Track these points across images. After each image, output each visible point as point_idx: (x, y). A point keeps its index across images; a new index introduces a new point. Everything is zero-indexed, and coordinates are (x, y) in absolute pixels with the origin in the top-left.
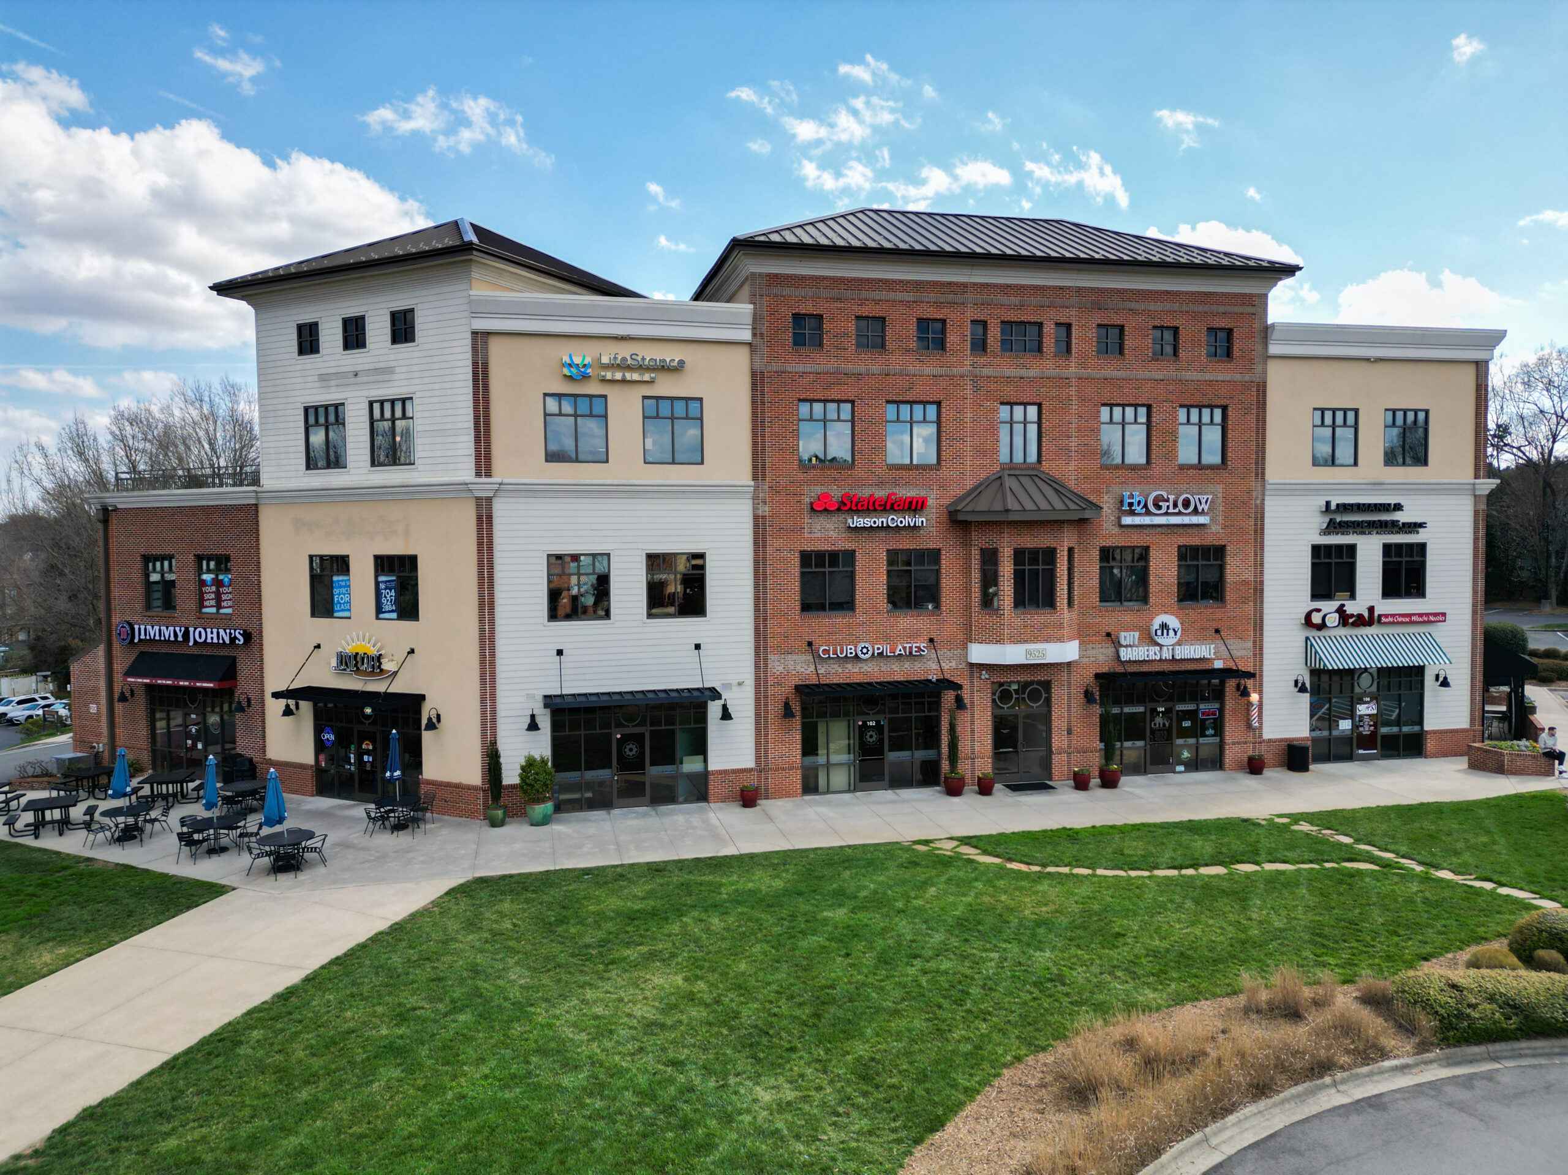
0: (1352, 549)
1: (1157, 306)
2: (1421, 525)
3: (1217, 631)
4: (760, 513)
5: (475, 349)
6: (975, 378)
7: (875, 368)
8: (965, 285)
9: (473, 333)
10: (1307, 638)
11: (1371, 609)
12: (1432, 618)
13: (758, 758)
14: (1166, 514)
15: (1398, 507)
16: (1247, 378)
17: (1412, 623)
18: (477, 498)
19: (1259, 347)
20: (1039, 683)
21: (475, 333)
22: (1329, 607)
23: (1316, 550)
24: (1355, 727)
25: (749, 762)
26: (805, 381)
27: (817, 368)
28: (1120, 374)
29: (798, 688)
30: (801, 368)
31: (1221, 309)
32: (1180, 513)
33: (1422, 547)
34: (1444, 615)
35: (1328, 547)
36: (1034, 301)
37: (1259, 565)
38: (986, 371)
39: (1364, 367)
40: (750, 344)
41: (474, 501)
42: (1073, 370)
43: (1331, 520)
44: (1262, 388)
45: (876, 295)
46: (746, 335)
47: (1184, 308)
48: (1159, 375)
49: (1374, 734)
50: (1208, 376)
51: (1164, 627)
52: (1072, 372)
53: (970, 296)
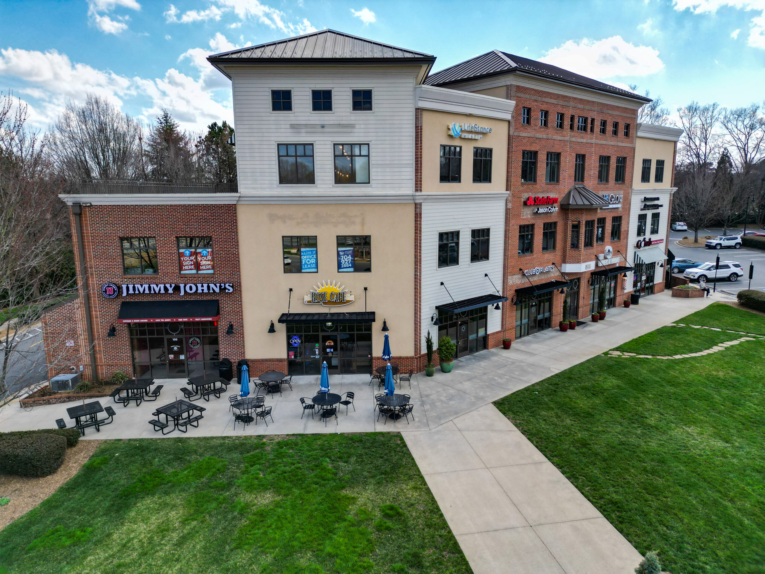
0: (646, 215)
1: (614, 113)
2: (661, 206)
3: (618, 251)
4: (508, 207)
5: (417, 118)
6: (571, 142)
7: (545, 136)
8: (570, 97)
9: (416, 109)
10: (635, 253)
11: (650, 239)
14: (613, 204)
15: (658, 199)
16: (632, 146)
17: (657, 243)
18: (416, 204)
19: (635, 133)
20: (576, 279)
21: (417, 109)
22: (641, 238)
23: (639, 215)
24: (641, 285)
25: (499, 329)
26: (525, 141)
27: (529, 135)
28: (604, 142)
29: (517, 291)
30: (524, 134)
31: (628, 115)
32: (616, 203)
33: (659, 213)
34: (662, 240)
35: (641, 215)
36: (587, 107)
37: (628, 223)
38: (574, 139)
39: (653, 141)
40: (509, 122)
41: (414, 205)
42: (594, 140)
43: (645, 205)
44: (634, 150)
45: (547, 100)
46: (508, 116)
47: (621, 114)
48: (612, 143)
49: (645, 286)
50: (624, 145)
51: (609, 251)
52: (593, 141)
53: (572, 104)
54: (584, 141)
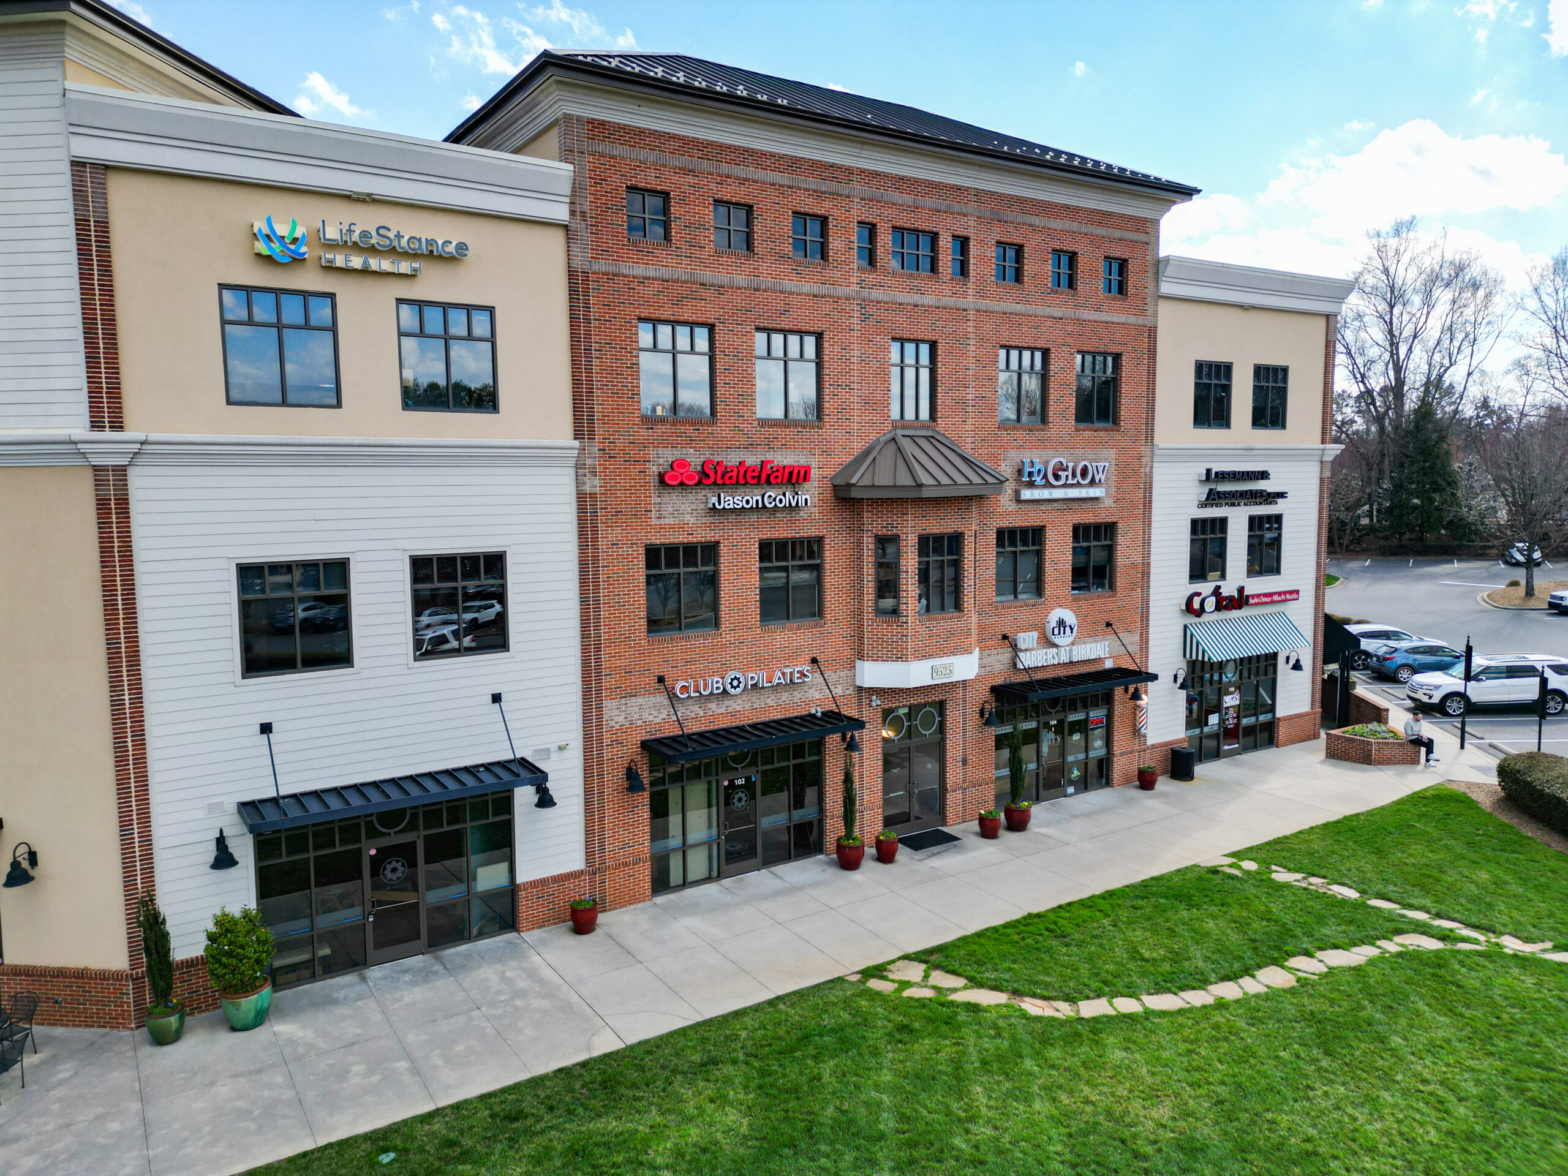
0: (1224, 521)
1: (1056, 224)
2: (1282, 495)
3: (1108, 625)
4: (588, 489)
5: (79, 194)
6: (864, 303)
7: (741, 280)
8: (850, 171)
9: (74, 163)
10: (1186, 627)
11: (1241, 590)
12: (1288, 597)
13: (589, 854)
14: (1065, 486)
15: (1264, 475)
16: (1140, 322)
17: (1273, 602)
18: (96, 469)
19: (1151, 284)
20: (932, 704)
21: (78, 165)
22: (1206, 588)
23: (1194, 522)
24: (1222, 721)
25: (576, 862)
26: (649, 290)
27: (662, 273)
28: (1019, 308)
29: (645, 745)
30: (640, 270)
31: (1118, 234)
32: (1078, 485)
33: (1278, 518)
34: (1297, 592)
35: (1204, 521)
36: (930, 202)
37: (1147, 543)
38: (876, 294)
39: (1237, 314)
40: (566, 226)
41: (89, 476)
42: (970, 299)
43: (1211, 490)
44: (1152, 333)
45: (740, 171)
46: (561, 213)
47: (1084, 229)
48: (1057, 312)
49: (1237, 725)
50: (1104, 317)
51: (1061, 623)
52: (970, 301)
53: (857, 187)
54: (928, 300)
